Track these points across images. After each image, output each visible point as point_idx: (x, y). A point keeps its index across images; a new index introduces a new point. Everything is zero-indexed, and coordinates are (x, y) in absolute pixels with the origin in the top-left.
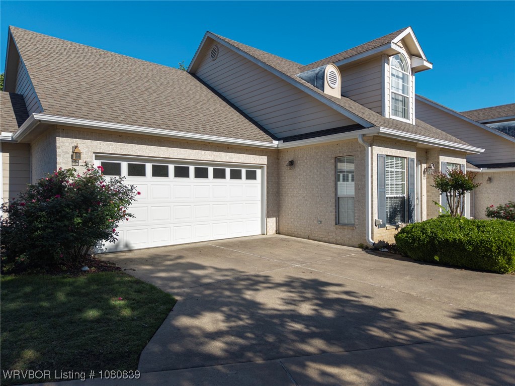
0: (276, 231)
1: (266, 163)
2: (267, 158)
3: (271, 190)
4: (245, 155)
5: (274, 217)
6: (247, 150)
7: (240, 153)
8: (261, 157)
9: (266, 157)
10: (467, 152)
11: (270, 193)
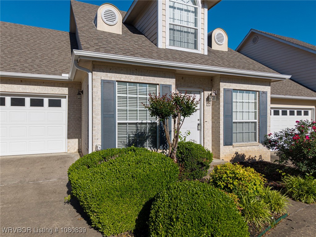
0: (79, 150)
1: (68, 94)
2: (69, 89)
3: (73, 116)
4: (41, 87)
5: (75, 138)
6: (44, 82)
7: (35, 85)
8: (60, 88)
9: (67, 89)
10: (271, 80)
11: (72, 118)
